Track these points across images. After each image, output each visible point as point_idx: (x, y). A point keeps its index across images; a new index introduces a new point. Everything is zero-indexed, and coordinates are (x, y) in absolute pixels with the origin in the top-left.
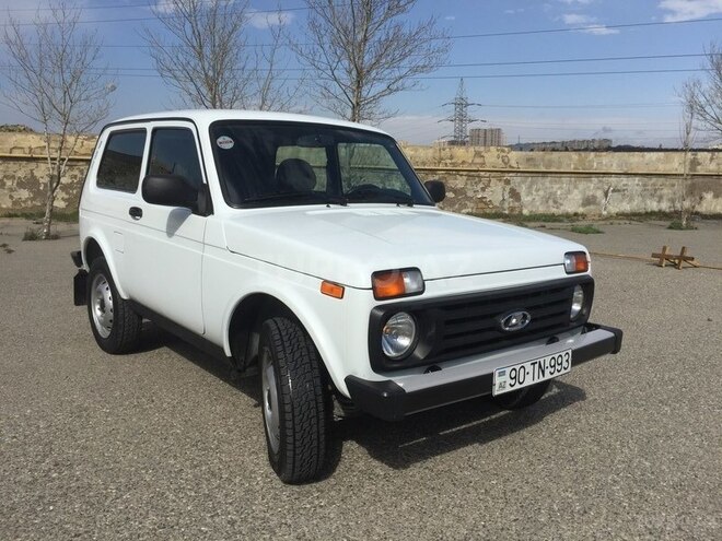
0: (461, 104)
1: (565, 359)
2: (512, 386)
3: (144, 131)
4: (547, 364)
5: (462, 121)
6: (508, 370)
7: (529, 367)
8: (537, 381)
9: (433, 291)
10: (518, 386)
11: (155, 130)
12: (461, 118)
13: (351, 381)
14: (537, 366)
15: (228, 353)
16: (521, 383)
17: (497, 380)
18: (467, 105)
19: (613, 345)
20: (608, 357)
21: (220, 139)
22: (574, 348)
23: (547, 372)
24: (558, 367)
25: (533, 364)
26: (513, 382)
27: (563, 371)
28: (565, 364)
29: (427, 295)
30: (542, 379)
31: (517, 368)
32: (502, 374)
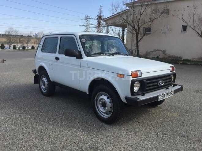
1: (172, 92)
2: (162, 99)
4: (169, 93)
9: (144, 76)
11: (61, 37)
13: (126, 98)
15: (88, 93)
16: (164, 98)
17: (159, 97)
19: (181, 89)
22: (174, 90)
23: (169, 95)
24: (171, 94)
25: (166, 93)
26: (162, 98)
27: (172, 95)
28: (172, 94)
29: (142, 77)
30: (168, 97)
31: (163, 94)
32: (160, 96)
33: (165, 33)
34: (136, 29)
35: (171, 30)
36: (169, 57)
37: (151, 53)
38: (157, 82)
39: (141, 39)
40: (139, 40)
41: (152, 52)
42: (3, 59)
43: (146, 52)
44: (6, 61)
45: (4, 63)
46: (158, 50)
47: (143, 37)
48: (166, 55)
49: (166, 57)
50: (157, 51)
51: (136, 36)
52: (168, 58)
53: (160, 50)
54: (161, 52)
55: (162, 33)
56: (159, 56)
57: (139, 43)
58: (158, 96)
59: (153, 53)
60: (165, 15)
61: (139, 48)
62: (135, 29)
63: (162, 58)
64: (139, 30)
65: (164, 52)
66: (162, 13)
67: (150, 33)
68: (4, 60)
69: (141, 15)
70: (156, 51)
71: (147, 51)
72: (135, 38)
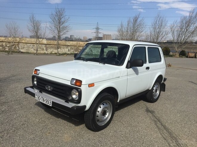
0: (97, 29)
4: (45, 100)
5: (97, 33)
9: (40, 75)
12: (97, 32)
18: (99, 29)
31: (39, 96)
32: (36, 95)
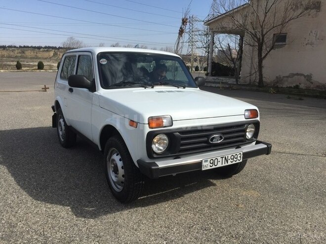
1: (239, 156)
2: (211, 166)
3: (75, 56)
4: (229, 158)
6: (209, 160)
7: (220, 159)
8: (224, 165)
10: (214, 167)
11: (79, 56)
14: (224, 159)
15: (100, 149)
16: (215, 166)
17: (204, 164)
19: (266, 151)
20: (264, 156)
21: (101, 60)
22: (244, 151)
23: (229, 161)
24: (235, 160)
25: (222, 157)
27: (238, 161)
28: (239, 158)
29: (174, 127)
30: (226, 164)
31: (214, 159)
32: (206, 161)
33: (312, 44)
34: (259, 37)
35: (322, 40)
36: (318, 87)
37: (285, 79)
38: (208, 136)
39: (267, 54)
40: (263, 56)
41: (287, 77)
42: (45, 86)
43: (277, 77)
44: (48, 88)
45: (46, 91)
46: (298, 74)
47: (270, 51)
48: (312, 83)
49: (312, 86)
50: (296, 76)
51: (259, 50)
52: (315, 89)
53: (302, 75)
54: (303, 78)
55: (306, 44)
56: (300, 84)
57: (264, 62)
58: (202, 161)
59: (290, 79)
60: (313, 12)
61: (264, 70)
62: (257, 38)
63: (305, 88)
64: (263, 39)
65: (309, 78)
66: (307, 9)
67: (285, 45)
68: (47, 87)
69: (266, 13)
70: (293, 75)
71: (277, 75)
72: (256, 53)
